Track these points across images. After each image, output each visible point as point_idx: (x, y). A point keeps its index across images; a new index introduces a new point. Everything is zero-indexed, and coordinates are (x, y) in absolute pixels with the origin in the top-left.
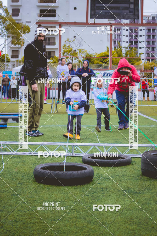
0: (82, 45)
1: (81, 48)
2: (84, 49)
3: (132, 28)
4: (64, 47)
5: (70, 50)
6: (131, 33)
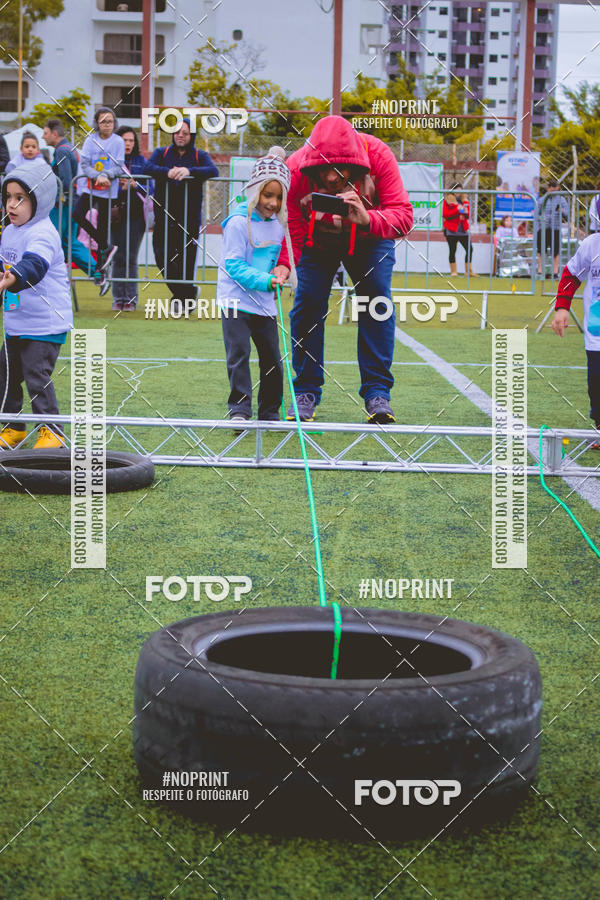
0: (263, 67)
1: (258, 76)
2: (269, 83)
3: (462, 6)
4: (196, 73)
5: (216, 82)
6: (457, 25)
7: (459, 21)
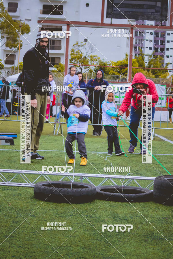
0: (95, 51)
1: (93, 54)
2: (96, 56)
4: (72, 53)
6: (156, 38)
7: (156, 37)
